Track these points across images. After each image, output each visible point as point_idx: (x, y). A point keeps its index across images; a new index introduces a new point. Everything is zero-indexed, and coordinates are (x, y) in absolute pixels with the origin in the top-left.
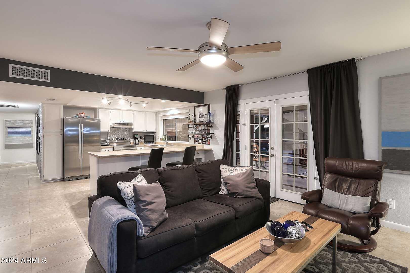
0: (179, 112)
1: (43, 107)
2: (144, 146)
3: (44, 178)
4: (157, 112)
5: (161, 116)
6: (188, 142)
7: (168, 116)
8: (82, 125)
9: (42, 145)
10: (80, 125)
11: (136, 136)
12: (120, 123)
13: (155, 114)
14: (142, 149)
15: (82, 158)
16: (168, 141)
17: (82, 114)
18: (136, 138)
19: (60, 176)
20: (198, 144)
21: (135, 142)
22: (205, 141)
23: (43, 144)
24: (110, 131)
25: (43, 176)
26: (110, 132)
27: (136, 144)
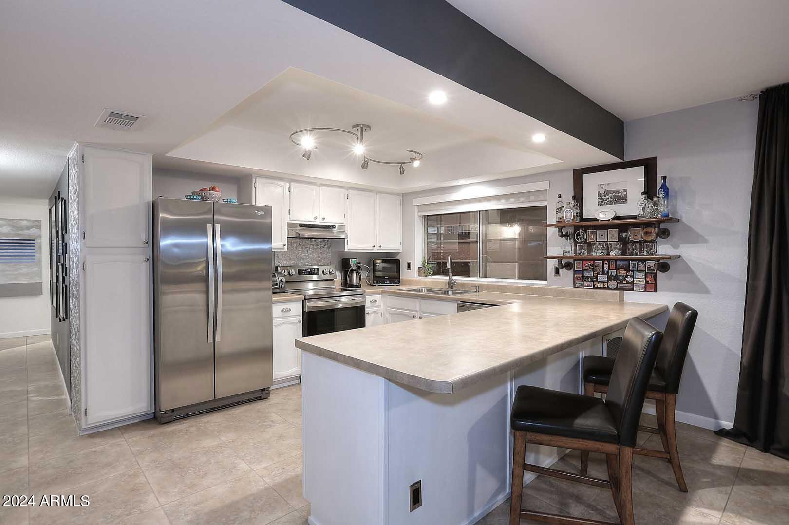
0: (492, 191)
1: (83, 156)
2: (383, 292)
3: (86, 422)
4: (404, 195)
5: (418, 205)
6: (545, 282)
7: (449, 205)
8: (218, 227)
9: (78, 298)
10: (210, 226)
11: (353, 263)
12: (314, 223)
13: (398, 201)
14: (376, 301)
15: (218, 339)
16: (454, 278)
17: (213, 189)
18: (352, 270)
19: (141, 405)
20: (595, 288)
21: (351, 280)
22: (630, 279)
23: (81, 293)
24: (286, 247)
25: (83, 410)
26: (286, 250)
27: (351, 286)
